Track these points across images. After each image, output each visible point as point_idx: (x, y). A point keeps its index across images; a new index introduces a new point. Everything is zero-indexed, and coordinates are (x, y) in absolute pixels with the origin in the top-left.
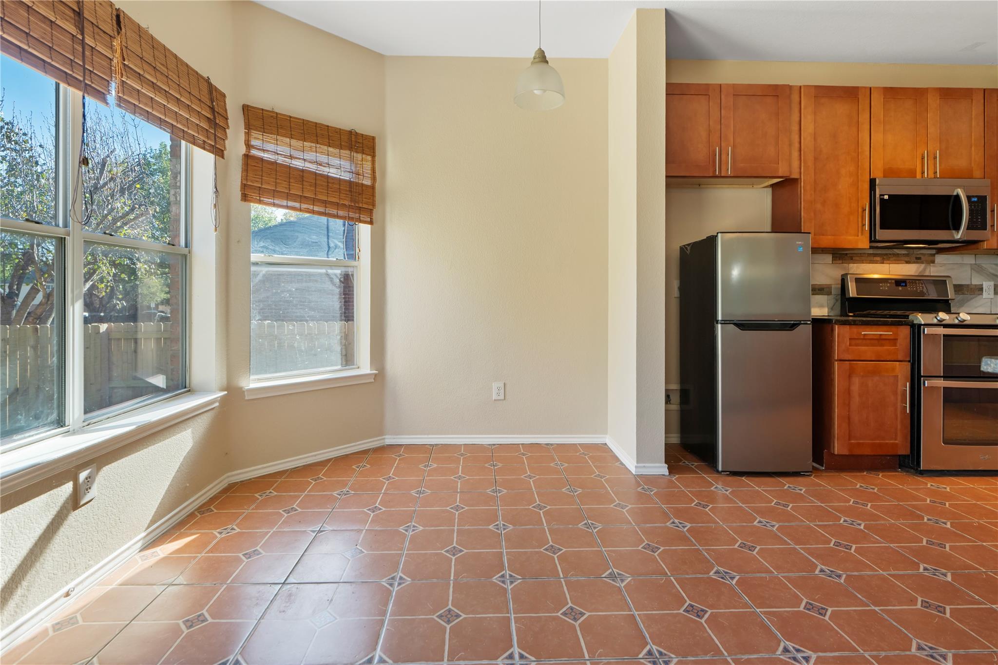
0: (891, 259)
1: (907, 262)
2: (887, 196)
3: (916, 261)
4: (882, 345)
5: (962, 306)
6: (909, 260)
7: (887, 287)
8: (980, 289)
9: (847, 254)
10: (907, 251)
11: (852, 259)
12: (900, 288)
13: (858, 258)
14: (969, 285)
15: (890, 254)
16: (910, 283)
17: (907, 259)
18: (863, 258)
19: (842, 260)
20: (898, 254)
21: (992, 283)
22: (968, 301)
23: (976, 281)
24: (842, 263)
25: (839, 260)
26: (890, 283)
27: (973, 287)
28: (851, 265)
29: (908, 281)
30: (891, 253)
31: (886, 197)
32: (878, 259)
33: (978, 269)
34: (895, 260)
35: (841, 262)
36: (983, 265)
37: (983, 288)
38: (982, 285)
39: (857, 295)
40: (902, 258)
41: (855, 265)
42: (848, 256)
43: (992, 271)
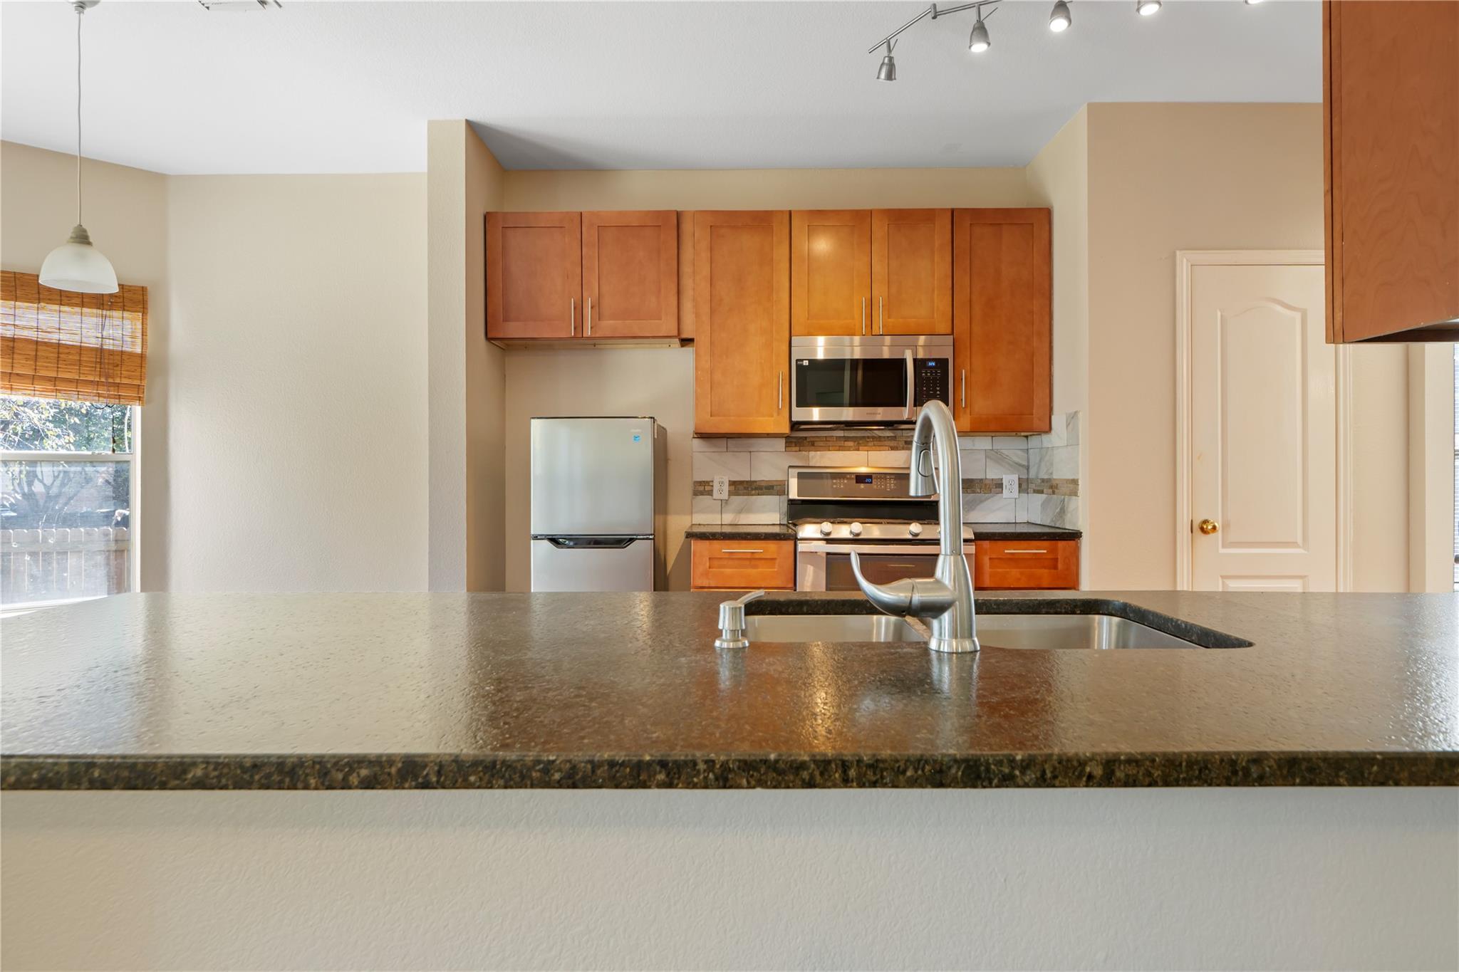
0: (870, 444)
1: (893, 448)
2: (807, 361)
3: (906, 446)
5: (973, 510)
6: (895, 445)
7: (844, 484)
8: (999, 485)
9: (806, 438)
10: (893, 433)
11: (813, 445)
12: (862, 486)
13: (821, 444)
14: (982, 479)
15: (868, 437)
16: (877, 478)
17: (893, 443)
18: (830, 444)
19: (800, 447)
20: (880, 437)
21: (1015, 477)
22: (982, 502)
23: (992, 474)
24: (800, 451)
25: (796, 446)
26: (847, 479)
27: (987, 482)
28: (812, 453)
29: (874, 476)
30: (869, 435)
31: (806, 363)
32: (851, 444)
33: (995, 456)
34: (874, 445)
35: (797, 448)
36: (1003, 451)
37: (1002, 484)
38: (1002, 479)
39: (798, 496)
40: (886, 443)
41: (818, 452)
42: (808, 440)
43: (1016, 460)
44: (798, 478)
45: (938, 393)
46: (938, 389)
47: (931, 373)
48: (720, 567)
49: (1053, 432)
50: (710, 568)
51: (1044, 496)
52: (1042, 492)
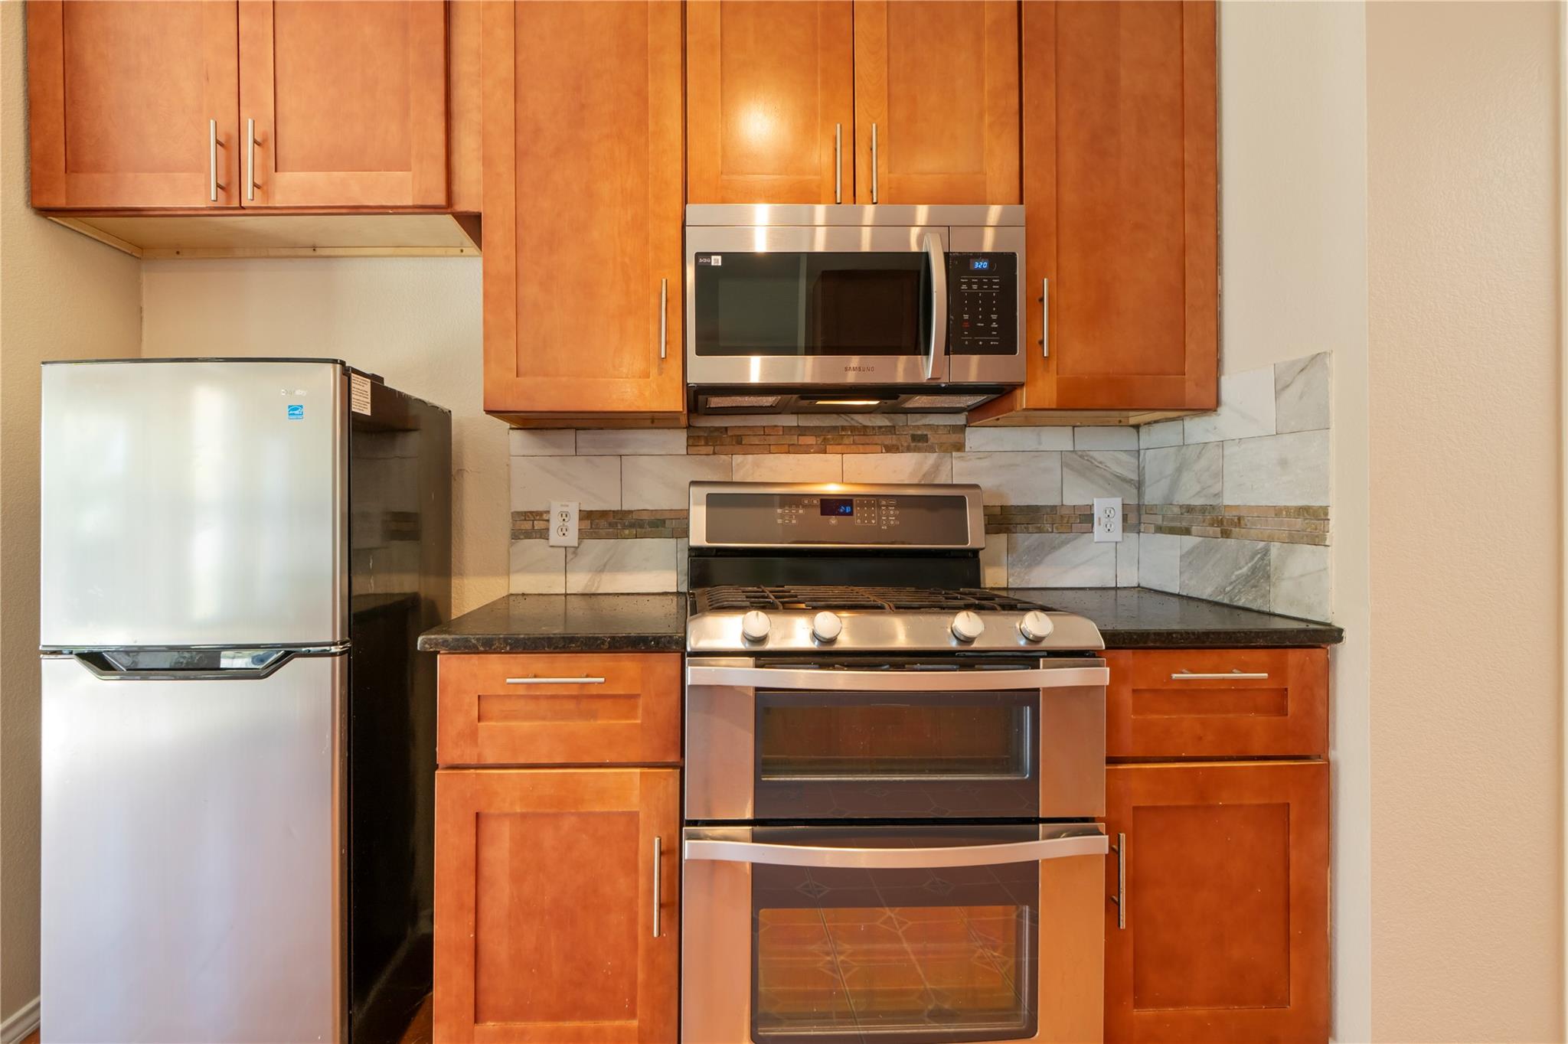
0: (846, 441)
1: (890, 449)
2: (719, 258)
3: (913, 444)
4: (592, 715)
5: (1039, 563)
6: (894, 442)
7: (798, 517)
8: (1086, 518)
9: (726, 428)
10: (890, 420)
11: (740, 443)
12: (833, 520)
13: (756, 440)
14: (1056, 506)
15: (843, 428)
16: (862, 505)
17: (889, 440)
18: (772, 440)
19: (714, 446)
20: (865, 427)
21: (1116, 503)
22: (1054, 548)
23: (1074, 496)
24: (714, 453)
25: (706, 444)
26: (804, 506)
27: (1064, 512)
28: (738, 459)
29: (856, 501)
30: (845, 424)
31: (716, 261)
32: (810, 440)
33: (1080, 464)
34: (854, 443)
35: (710, 449)
36: (1091, 453)
37: (1093, 514)
38: (1091, 507)
39: (707, 541)
40: (877, 439)
41: (750, 457)
42: (730, 433)
43: (1119, 470)
44: (708, 505)
45: (994, 325)
46: (994, 317)
47: (980, 284)
48: (506, 717)
49: (1222, 410)
50: (479, 719)
51: (1189, 541)
52: (1187, 532)
